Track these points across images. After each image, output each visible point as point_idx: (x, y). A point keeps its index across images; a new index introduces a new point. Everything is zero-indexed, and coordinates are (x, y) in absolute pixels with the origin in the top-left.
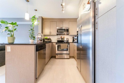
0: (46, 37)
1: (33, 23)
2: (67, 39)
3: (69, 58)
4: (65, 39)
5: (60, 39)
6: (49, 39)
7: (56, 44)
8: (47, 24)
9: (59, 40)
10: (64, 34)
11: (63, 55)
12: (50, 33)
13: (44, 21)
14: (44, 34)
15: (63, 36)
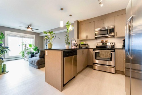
0: (82, 43)
1: (68, 30)
2: (112, 44)
3: (114, 73)
4: (109, 44)
5: (101, 44)
6: (85, 44)
7: (93, 51)
8: (83, 27)
9: (98, 45)
10: (107, 37)
11: (108, 66)
12: (87, 37)
13: (80, 25)
14: (80, 39)
15: (104, 40)
